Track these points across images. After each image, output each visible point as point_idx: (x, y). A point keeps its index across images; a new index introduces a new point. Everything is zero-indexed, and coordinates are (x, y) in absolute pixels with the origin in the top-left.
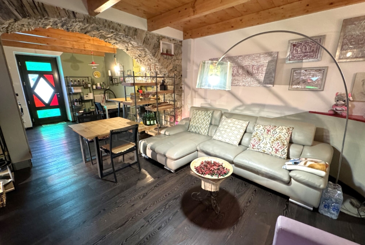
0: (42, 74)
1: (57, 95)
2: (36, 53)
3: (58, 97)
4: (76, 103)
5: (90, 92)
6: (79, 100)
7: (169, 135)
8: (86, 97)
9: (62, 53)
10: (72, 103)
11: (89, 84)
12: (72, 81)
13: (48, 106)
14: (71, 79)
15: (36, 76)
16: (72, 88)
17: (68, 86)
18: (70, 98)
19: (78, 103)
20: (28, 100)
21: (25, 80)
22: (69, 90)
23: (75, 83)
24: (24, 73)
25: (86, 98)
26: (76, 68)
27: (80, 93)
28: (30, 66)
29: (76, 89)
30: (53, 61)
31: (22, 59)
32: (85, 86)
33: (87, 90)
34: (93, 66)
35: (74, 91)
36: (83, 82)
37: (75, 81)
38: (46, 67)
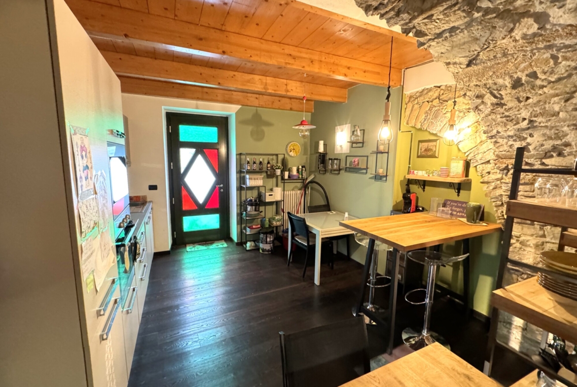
0: (201, 148)
1: (220, 188)
2: (197, 108)
3: (220, 192)
4: (249, 208)
5: (277, 186)
6: (255, 201)
8: (270, 195)
9: (239, 107)
10: (242, 206)
11: (279, 169)
12: (248, 162)
13: (202, 210)
14: (248, 159)
15: (192, 151)
16: (247, 176)
17: (240, 171)
18: (240, 196)
19: (254, 207)
20: (172, 195)
21: (173, 157)
22: (241, 180)
23: (255, 167)
24: (174, 144)
25: (268, 199)
26: (258, 136)
27: (258, 188)
28: (186, 132)
29: (254, 179)
30: (222, 123)
31: (174, 120)
32: (269, 173)
33: (271, 180)
34: (302, 131)
35: (249, 183)
36: (269, 165)
37: (254, 163)
38: (209, 134)
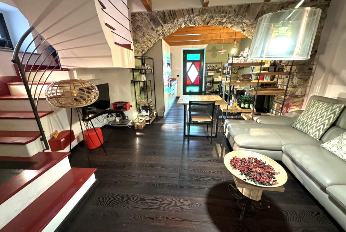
0: (193, 62)
1: (199, 77)
2: (192, 48)
3: (199, 78)
4: (208, 84)
5: (221, 76)
6: (211, 81)
7: (260, 123)
8: (216, 79)
9: (207, 45)
10: (206, 83)
11: (220, 68)
12: (209, 66)
13: (193, 85)
14: (209, 65)
15: (191, 63)
16: (208, 72)
17: (206, 70)
18: (206, 79)
19: (210, 83)
20: (184, 79)
21: (185, 66)
22: (206, 73)
23: (211, 68)
24: (185, 61)
25: (215, 80)
26: (214, 56)
27: (213, 76)
28: (190, 57)
29: (210, 73)
30: (201, 52)
31: (186, 52)
32: (217, 70)
33: (218, 73)
34: (222, 52)
35: (209, 74)
36: (217, 67)
37: (211, 66)
38: (197, 57)
